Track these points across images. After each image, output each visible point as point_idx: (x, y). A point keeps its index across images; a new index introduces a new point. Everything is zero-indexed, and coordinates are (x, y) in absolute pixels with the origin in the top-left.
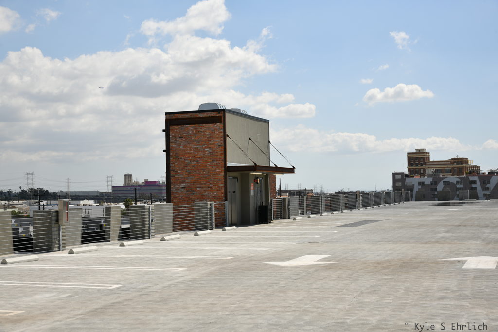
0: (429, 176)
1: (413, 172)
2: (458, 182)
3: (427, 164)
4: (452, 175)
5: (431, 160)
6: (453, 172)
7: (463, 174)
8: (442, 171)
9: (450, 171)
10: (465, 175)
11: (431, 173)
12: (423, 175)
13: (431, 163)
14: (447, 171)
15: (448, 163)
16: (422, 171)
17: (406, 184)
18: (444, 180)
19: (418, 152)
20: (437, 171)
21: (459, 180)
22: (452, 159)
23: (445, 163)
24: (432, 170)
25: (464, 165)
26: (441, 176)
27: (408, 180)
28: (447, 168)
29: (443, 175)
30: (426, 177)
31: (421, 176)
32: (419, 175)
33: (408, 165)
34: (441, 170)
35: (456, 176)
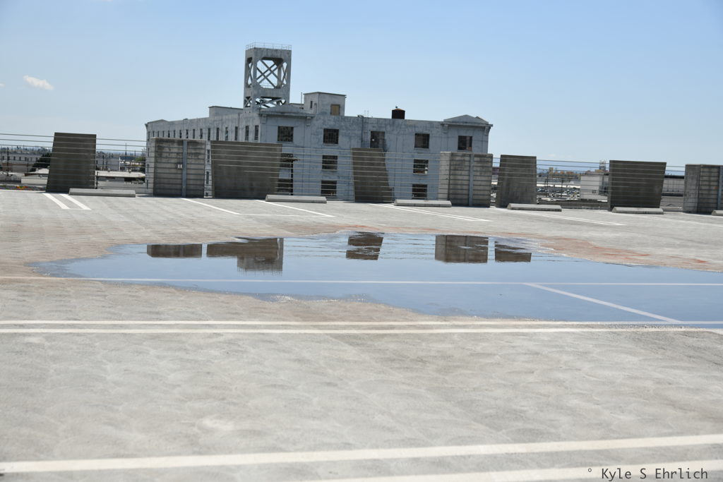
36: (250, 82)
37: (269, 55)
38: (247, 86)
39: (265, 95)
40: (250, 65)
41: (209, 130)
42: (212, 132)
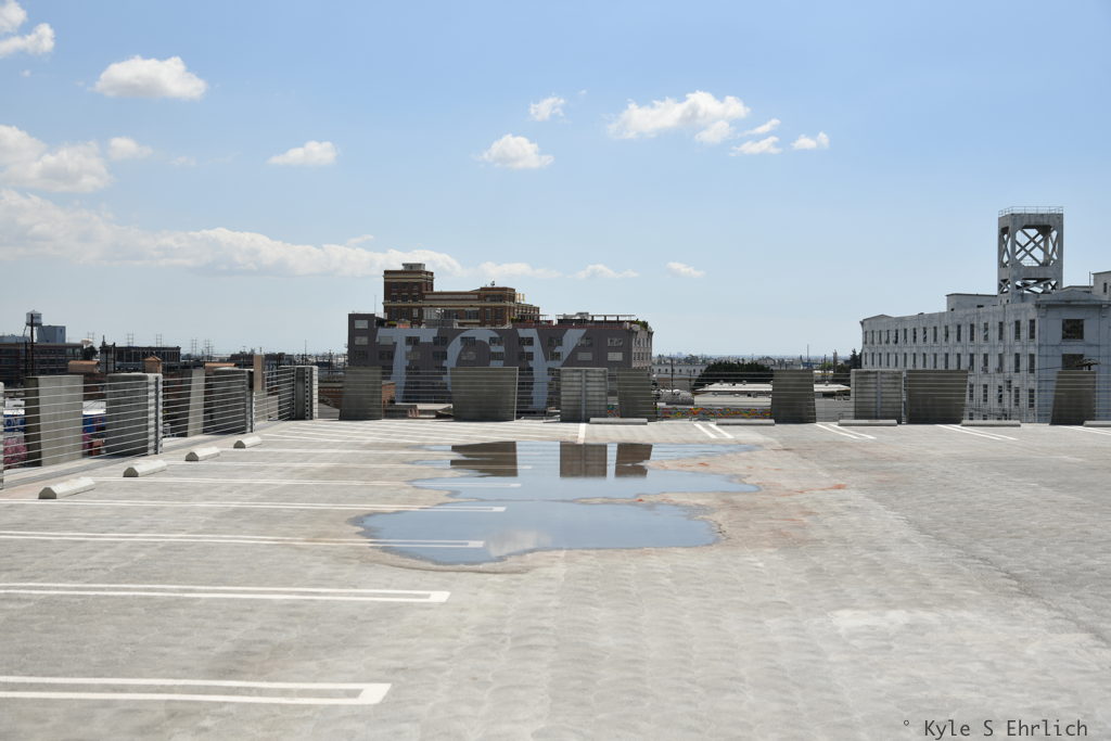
0: (431, 324)
1: (394, 314)
2: (493, 340)
3: (427, 297)
4: (480, 325)
5: (436, 289)
6: (483, 318)
7: (503, 323)
8: (460, 314)
9: (476, 315)
10: (508, 326)
11: (435, 318)
12: (418, 322)
13: (436, 297)
14: (469, 315)
15: (472, 297)
16: (415, 313)
17: (377, 340)
18: (464, 335)
19: (408, 269)
20: (447, 314)
21: (496, 335)
22: (482, 289)
23: (467, 296)
24: (438, 311)
25: (508, 304)
26: (456, 326)
27: (382, 332)
28: (470, 309)
29: (460, 324)
30: (423, 327)
31: (411, 325)
32: (409, 322)
33: (385, 298)
34: (456, 311)
35: (488, 327)
36: (1006, 259)
37: (1033, 223)
38: (1002, 265)
39: (1028, 276)
40: (1006, 236)
41: (959, 327)
42: (963, 329)
